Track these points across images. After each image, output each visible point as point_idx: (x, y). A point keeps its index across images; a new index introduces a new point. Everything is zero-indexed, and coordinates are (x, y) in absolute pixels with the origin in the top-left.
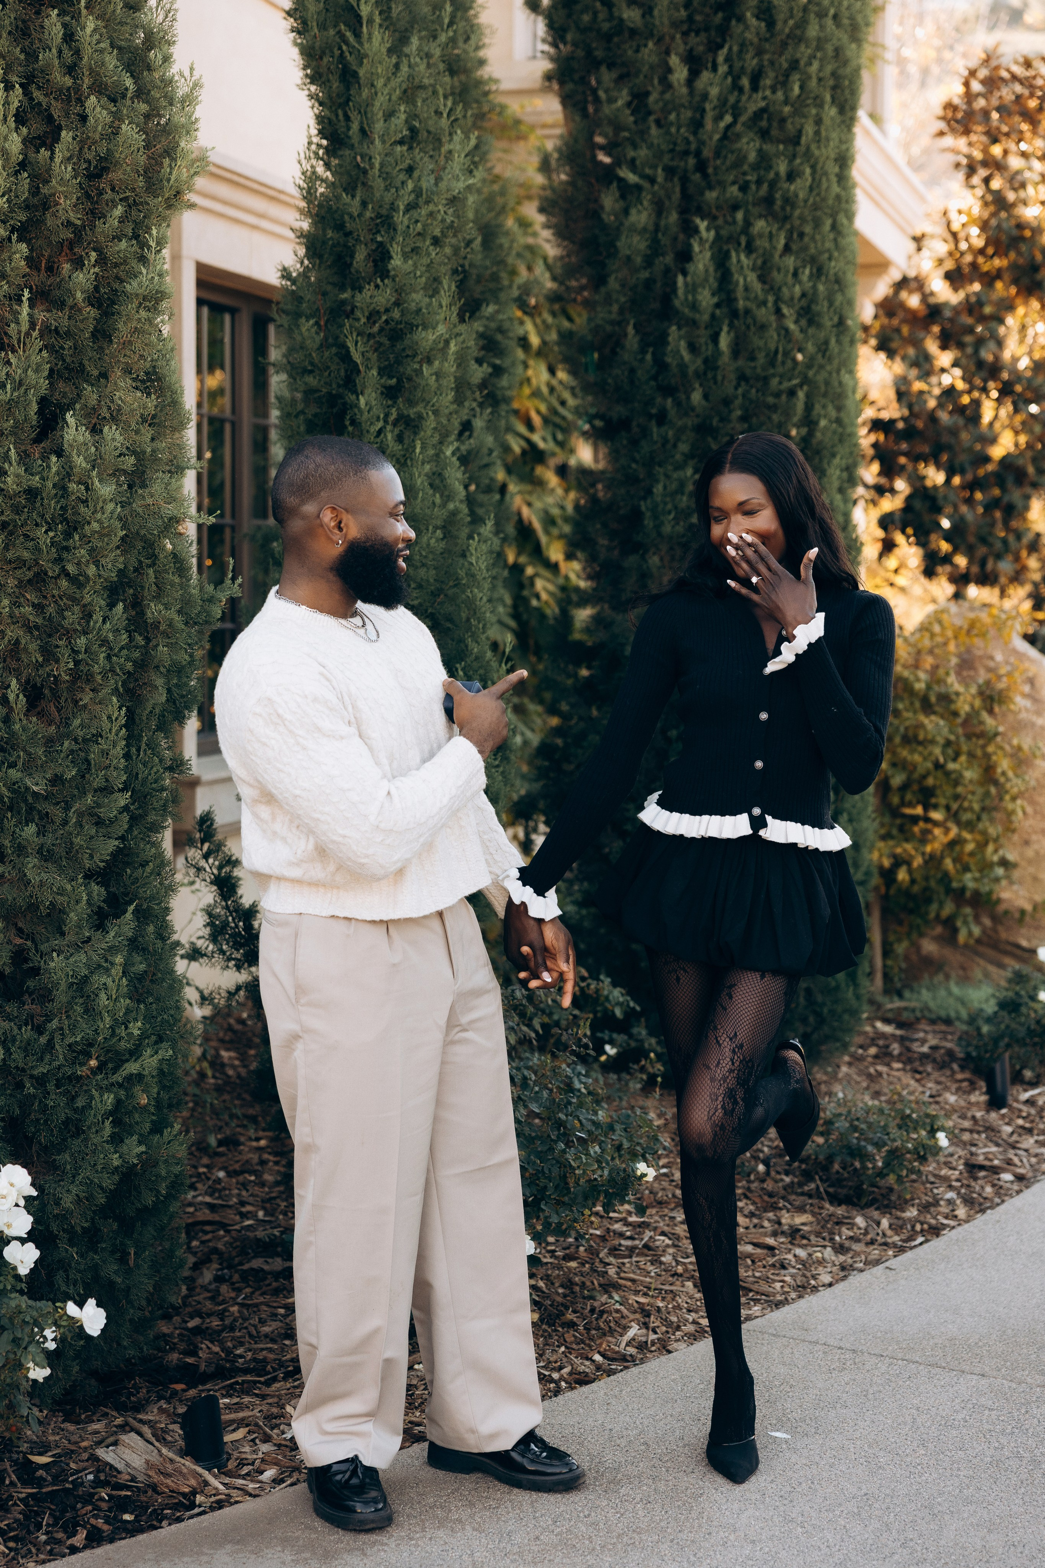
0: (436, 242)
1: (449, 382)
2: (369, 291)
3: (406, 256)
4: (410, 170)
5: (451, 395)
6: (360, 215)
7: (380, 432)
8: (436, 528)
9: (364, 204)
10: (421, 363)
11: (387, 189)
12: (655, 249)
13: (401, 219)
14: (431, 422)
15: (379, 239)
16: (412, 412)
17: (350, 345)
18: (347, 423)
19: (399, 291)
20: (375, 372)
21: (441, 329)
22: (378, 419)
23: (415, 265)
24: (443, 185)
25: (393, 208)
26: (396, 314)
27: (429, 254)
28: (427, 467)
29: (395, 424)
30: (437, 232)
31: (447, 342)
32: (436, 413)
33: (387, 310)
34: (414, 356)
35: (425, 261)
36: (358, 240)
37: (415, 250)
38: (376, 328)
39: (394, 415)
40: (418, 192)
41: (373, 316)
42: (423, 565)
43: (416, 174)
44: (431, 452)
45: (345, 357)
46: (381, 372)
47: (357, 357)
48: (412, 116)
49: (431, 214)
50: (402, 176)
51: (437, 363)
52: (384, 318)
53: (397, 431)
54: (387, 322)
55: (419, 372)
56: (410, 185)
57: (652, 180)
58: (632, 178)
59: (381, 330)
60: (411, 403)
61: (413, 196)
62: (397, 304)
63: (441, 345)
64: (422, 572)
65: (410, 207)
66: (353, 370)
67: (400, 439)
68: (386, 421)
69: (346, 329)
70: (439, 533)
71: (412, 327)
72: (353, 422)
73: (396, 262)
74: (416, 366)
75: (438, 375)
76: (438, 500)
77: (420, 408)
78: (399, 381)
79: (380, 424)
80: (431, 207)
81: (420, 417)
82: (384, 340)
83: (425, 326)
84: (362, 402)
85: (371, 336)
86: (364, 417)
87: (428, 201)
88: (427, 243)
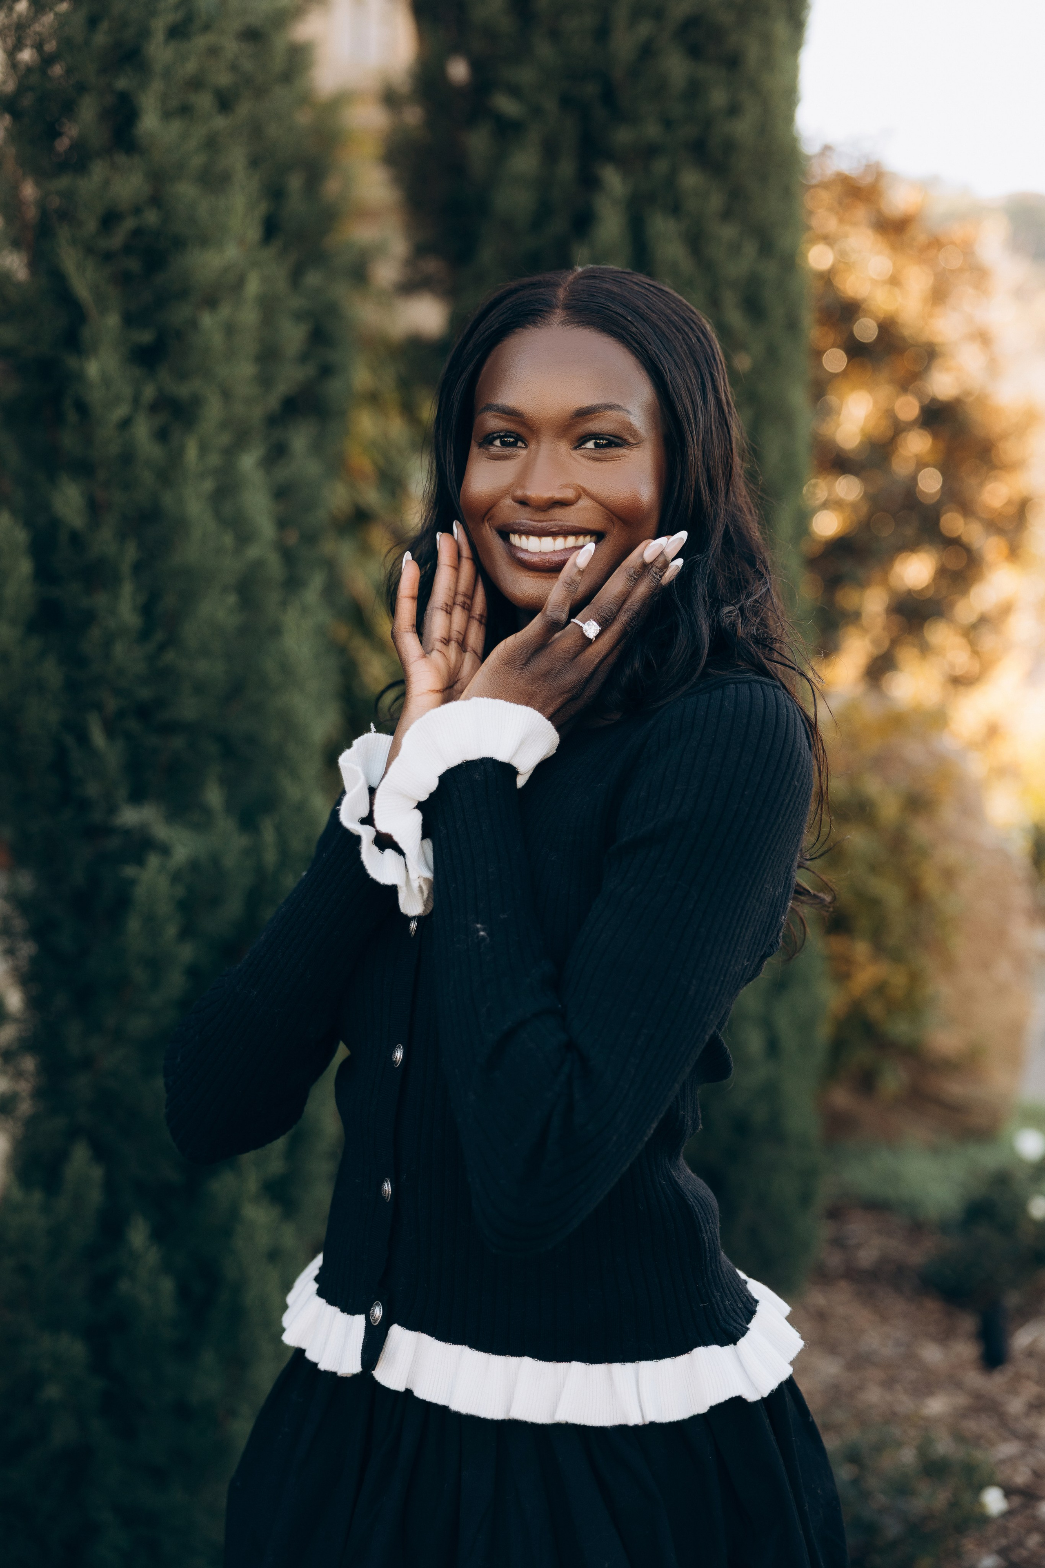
0: (224, 103)
1: (248, 345)
2: (98, 171)
3: (166, 115)
5: (250, 367)
7: (126, 424)
9: (90, 24)
10: (198, 306)
13: (158, 52)
14: (213, 410)
15: (119, 85)
16: (183, 391)
17: (70, 269)
18: (67, 406)
19: (158, 177)
20: (112, 321)
21: (232, 252)
22: (120, 400)
23: (185, 135)
25: (145, 32)
26: (151, 217)
27: (208, 119)
28: (209, 484)
29: (154, 408)
30: (224, 81)
31: (242, 277)
32: (226, 395)
33: (137, 211)
34: (186, 296)
35: (201, 131)
36: (84, 88)
37: (185, 111)
38: (117, 242)
39: (149, 392)
40: (187, 10)
41: (109, 220)
44: (215, 459)
45: (66, 296)
46: (130, 320)
47: (83, 294)
49: (213, 51)
51: (225, 310)
52: (129, 224)
53: (156, 422)
54: (135, 232)
55: (194, 324)
59: (128, 249)
60: (182, 376)
61: (178, 17)
63: (232, 279)
64: (203, 667)
65: (178, 32)
66: (78, 315)
67: (162, 435)
68: (136, 403)
69: (63, 243)
70: (232, 599)
71: (179, 243)
72: (82, 408)
73: (150, 123)
74: (189, 312)
75: (230, 330)
76: (228, 540)
77: (194, 385)
78: (161, 338)
79: (123, 411)
80: (210, 38)
81: (196, 400)
82: (133, 265)
83: (204, 241)
84: (93, 369)
85: (108, 257)
86: (96, 396)
87: (207, 27)
88: (204, 101)
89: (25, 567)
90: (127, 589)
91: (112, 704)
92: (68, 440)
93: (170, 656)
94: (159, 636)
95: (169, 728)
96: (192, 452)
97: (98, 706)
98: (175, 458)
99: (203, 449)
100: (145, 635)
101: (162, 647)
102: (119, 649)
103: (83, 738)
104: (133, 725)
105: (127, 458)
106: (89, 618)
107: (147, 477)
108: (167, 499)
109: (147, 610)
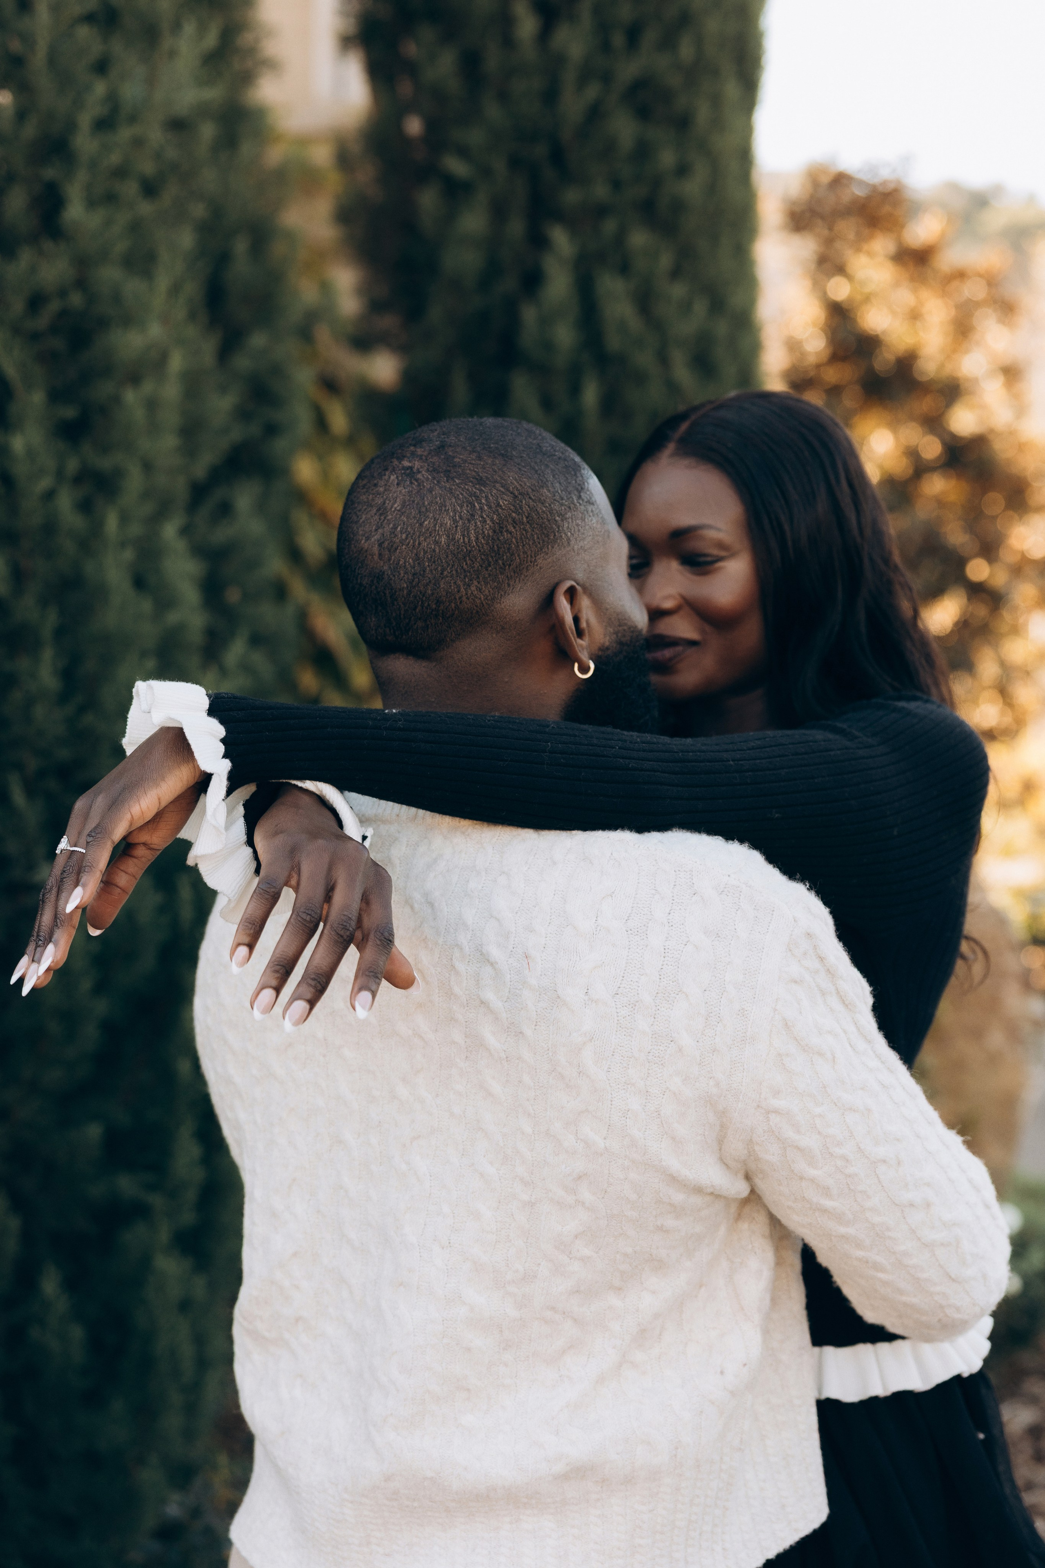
0: (150, 189)
1: (170, 418)
2: (30, 258)
3: (92, 205)
4: (102, 67)
5: (172, 442)
6: (17, 133)
7: (49, 495)
9: (24, 115)
10: (121, 383)
11: (62, 93)
12: (493, 269)
13: (85, 143)
14: (135, 482)
15: (48, 174)
16: (106, 464)
19: (82, 262)
20: (38, 397)
21: (157, 330)
22: (44, 472)
23: (108, 221)
24: (158, 97)
25: (72, 123)
26: (77, 300)
27: (133, 205)
28: (129, 553)
29: (78, 480)
30: (149, 170)
31: (166, 353)
32: (148, 467)
33: (62, 293)
34: (110, 372)
35: (128, 216)
37: (110, 197)
38: (42, 322)
39: (73, 465)
40: (115, 102)
41: (38, 301)
43: (113, 73)
44: (136, 530)
46: (55, 396)
49: (138, 142)
50: (89, 76)
51: (148, 385)
52: (56, 305)
53: (79, 494)
54: (61, 312)
55: (117, 400)
56: (102, 90)
57: (488, 173)
58: (461, 170)
59: (53, 329)
60: (105, 449)
61: (106, 108)
62: (80, 284)
63: (156, 357)
65: (102, 125)
67: (85, 506)
68: (59, 476)
71: (104, 324)
73: (76, 213)
74: (114, 388)
75: (151, 405)
77: (116, 458)
78: (84, 412)
79: (47, 483)
80: (137, 130)
81: (118, 474)
82: (58, 343)
83: (127, 321)
84: (18, 443)
85: (34, 335)
86: (21, 470)
87: (133, 120)
88: (131, 188)
90: (48, 654)
94: (79, 699)
96: (112, 523)
98: (96, 528)
99: (124, 519)
100: (64, 697)
101: (81, 710)
105: (50, 528)
107: (69, 546)
108: (89, 567)
109: (68, 674)
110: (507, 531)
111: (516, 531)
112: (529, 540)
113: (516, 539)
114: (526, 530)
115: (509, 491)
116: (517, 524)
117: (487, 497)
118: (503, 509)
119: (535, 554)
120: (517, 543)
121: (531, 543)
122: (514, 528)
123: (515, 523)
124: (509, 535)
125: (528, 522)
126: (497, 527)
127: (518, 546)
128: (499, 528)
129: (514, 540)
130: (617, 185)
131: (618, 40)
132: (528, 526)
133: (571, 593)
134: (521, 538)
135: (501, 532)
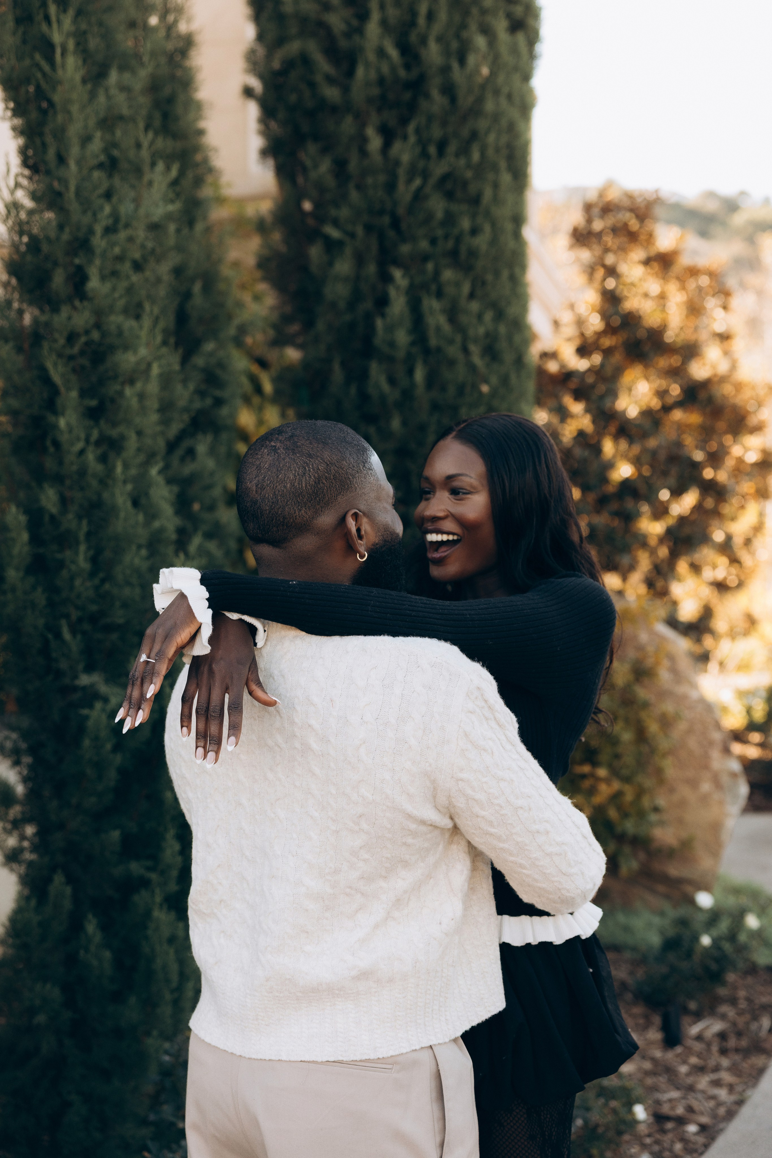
0: (138, 267)
1: (153, 404)
2: (65, 311)
3: (103, 278)
4: (108, 195)
5: (154, 417)
6: (58, 239)
7: (82, 453)
8: (139, 547)
9: (61, 227)
10: (123, 384)
11: (84, 212)
12: (356, 297)
13: (98, 242)
14: (132, 443)
15: (77, 261)
16: (114, 433)
17: (49, 365)
18: (48, 443)
19: (99, 313)
20: (74, 394)
21: (143, 352)
22: (78, 439)
23: (114, 289)
24: (142, 211)
25: (91, 232)
26: (95, 335)
27: (128, 277)
28: (129, 487)
29: (98, 443)
30: (137, 255)
31: (149, 365)
32: (139, 433)
33: (87, 332)
34: (115, 377)
35: (124, 284)
36: (56, 264)
37: (114, 274)
38: (76, 350)
39: (95, 434)
40: (116, 217)
41: (71, 338)
42: (129, 584)
43: (115, 199)
44: (133, 472)
45: (46, 380)
46: (83, 393)
47: (57, 378)
48: (111, 145)
49: (131, 239)
50: (101, 201)
51: (139, 385)
52: (83, 339)
53: (99, 451)
54: (86, 344)
55: (121, 394)
56: (107, 209)
57: (352, 235)
58: (334, 233)
59: (82, 353)
60: (114, 424)
61: (110, 221)
62: (98, 326)
63: (143, 367)
64: (127, 591)
65: (110, 230)
66: (54, 391)
67: (103, 459)
68: (87, 441)
69: (45, 351)
71: (112, 349)
72: (57, 444)
73: (94, 283)
74: (118, 387)
75: (141, 396)
76: (141, 518)
77: (121, 429)
78: (102, 403)
79: (80, 445)
80: (129, 232)
81: (123, 438)
82: (85, 362)
83: (126, 348)
84: (62, 423)
85: (71, 358)
86: (64, 438)
87: (127, 226)
88: (126, 267)
89: (25, 536)
90: (82, 548)
91: (75, 615)
92: (49, 464)
93: (107, 586)
94: (101, 575)
95: (109, 628)
96: (119, 469)
97: (67, 616)
98: (110, 471)
99: (126, 466)
100: (92, 574)
101: (103, 581)
102: (78, 582)
103: (58, 635)
104: (86, 626)
105: (82, 472)
106: (61, 565)
107: (94, 483)
108: (106, 495)
109: (94, 560)
110: (322, 482)
111: (327, 483)
112: (334, 488)
113: (327, 487)
114: (332, 483)
115: (324, 461)
116: (328, 479)
117: (313, 464)
118: (321, 471)
119: (337, 495)
120: (327, 489)
121: (334, 490)
122: (326, 481)
123: (327, 479)
124: (323, 485)
125: (333, 478)
126: (317, 481)
127: (327, 491)
128: (318, 481)
129: (325, 487)
130: (433, 241)
131: (432, 150)
132: (333, 481)
133: (356, 516)
134: (329, 487)
135: (319, 483)
